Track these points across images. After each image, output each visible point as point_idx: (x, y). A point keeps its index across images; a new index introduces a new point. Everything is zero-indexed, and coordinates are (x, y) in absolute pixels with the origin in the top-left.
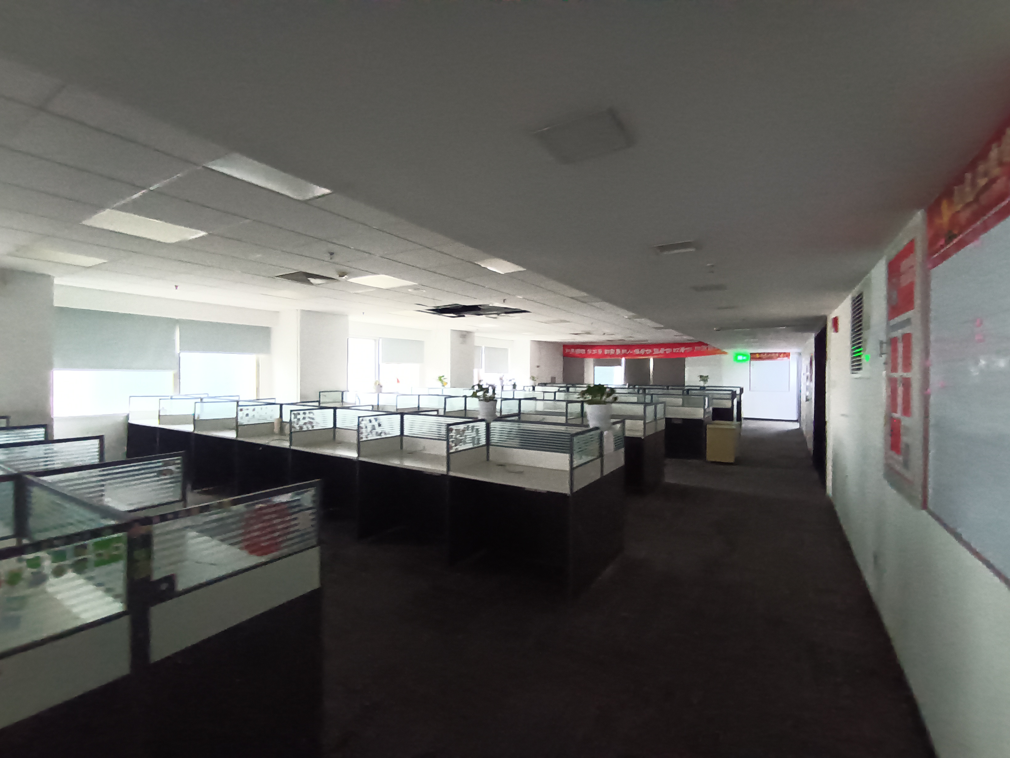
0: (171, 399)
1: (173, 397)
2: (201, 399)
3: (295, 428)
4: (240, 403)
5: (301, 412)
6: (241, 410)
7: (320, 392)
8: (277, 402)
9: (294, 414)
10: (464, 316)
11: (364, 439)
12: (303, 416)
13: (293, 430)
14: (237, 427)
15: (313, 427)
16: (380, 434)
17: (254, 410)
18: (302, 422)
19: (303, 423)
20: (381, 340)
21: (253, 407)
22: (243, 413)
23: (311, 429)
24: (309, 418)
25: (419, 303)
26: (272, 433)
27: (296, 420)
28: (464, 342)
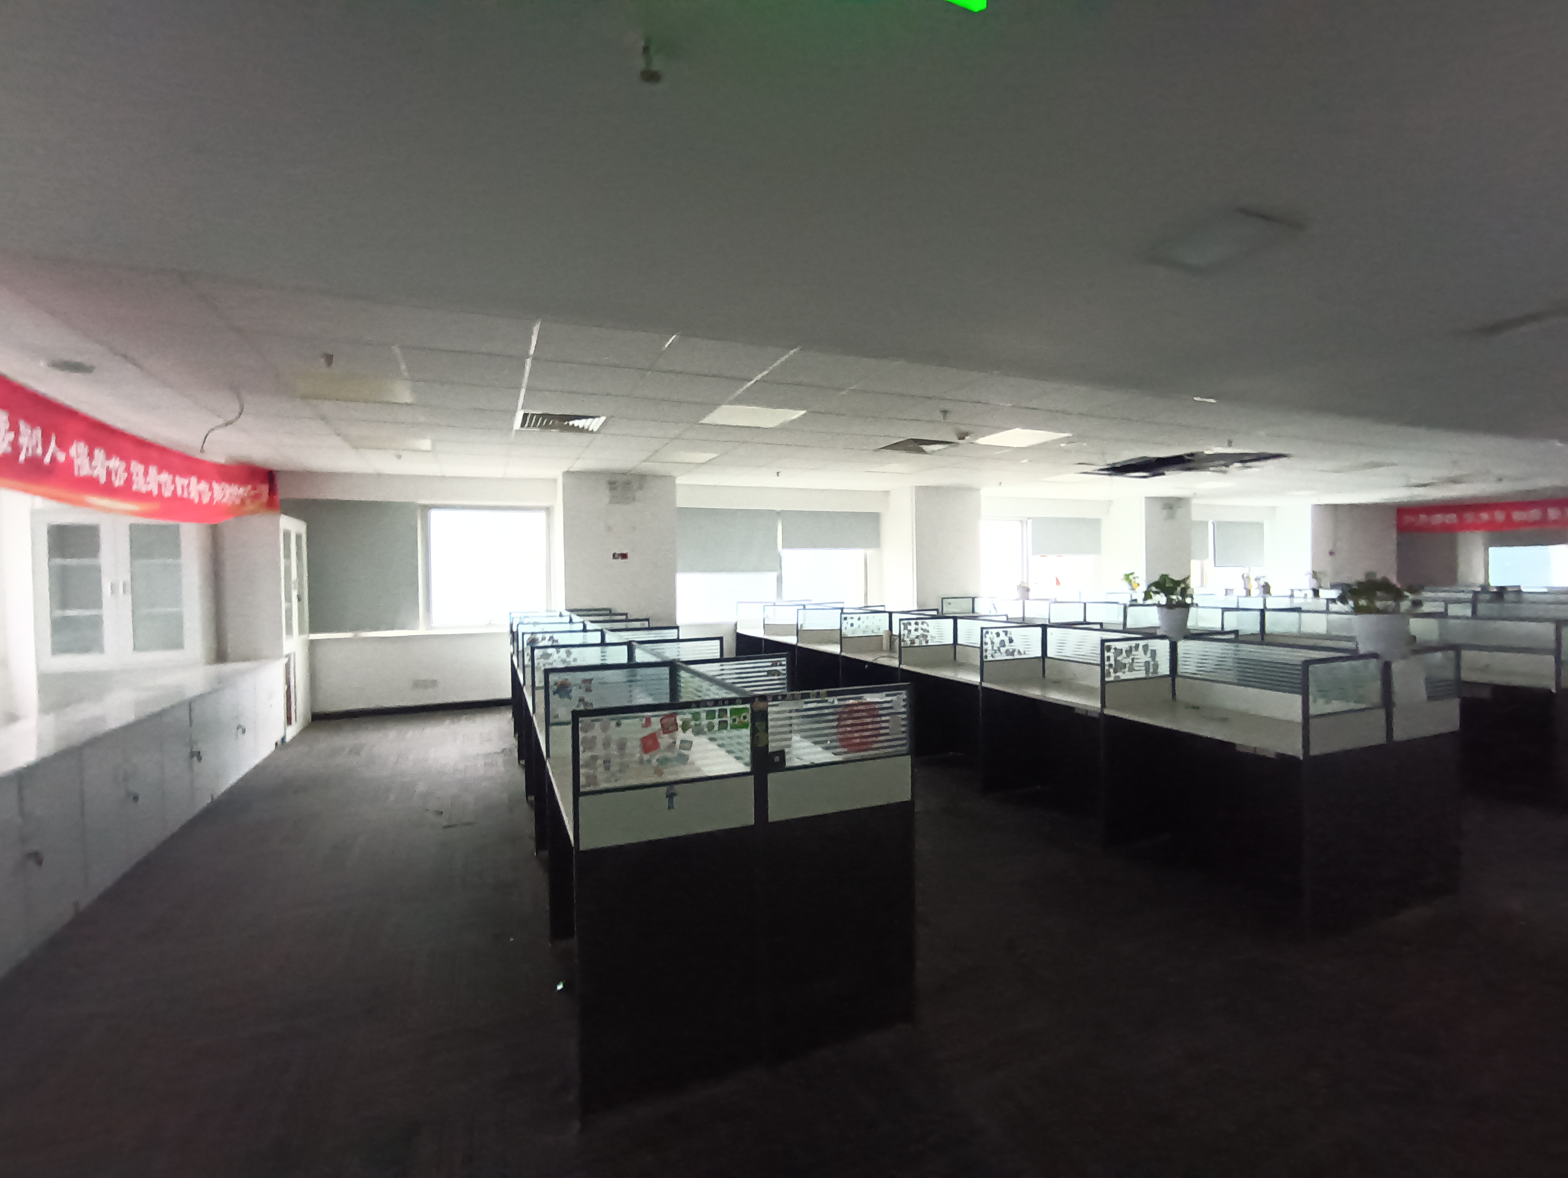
0: (774, 605)
1: (776, 604)
2: (804, 606)
3: (904, 641)
4: (845, 611)
5: (913, 622)
6: (845, 619)
7: (943, 599)
8: (886, 610)
9: (904, 624)
10: (1163, 474)
11: (990, 658)
12: (915, 626)
13: (902, 644)
14: (842, 640)
15: (927, 642)
16: (1012, 653)
17: (859, 619)
18: (914, 634)
19: (914, 637)
20: (1030, 521)
21: (858, 616)
22: (847, 623)
23: (924, 644)
24: (922, 629)
25: (1081, 462)
26: (880, 649)
27: (906, 632)
28: (1171, 517)
